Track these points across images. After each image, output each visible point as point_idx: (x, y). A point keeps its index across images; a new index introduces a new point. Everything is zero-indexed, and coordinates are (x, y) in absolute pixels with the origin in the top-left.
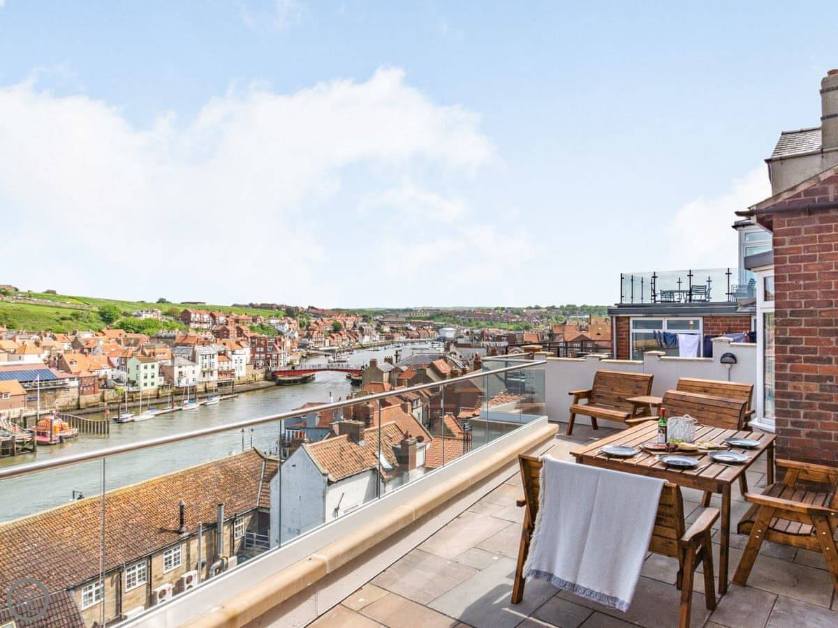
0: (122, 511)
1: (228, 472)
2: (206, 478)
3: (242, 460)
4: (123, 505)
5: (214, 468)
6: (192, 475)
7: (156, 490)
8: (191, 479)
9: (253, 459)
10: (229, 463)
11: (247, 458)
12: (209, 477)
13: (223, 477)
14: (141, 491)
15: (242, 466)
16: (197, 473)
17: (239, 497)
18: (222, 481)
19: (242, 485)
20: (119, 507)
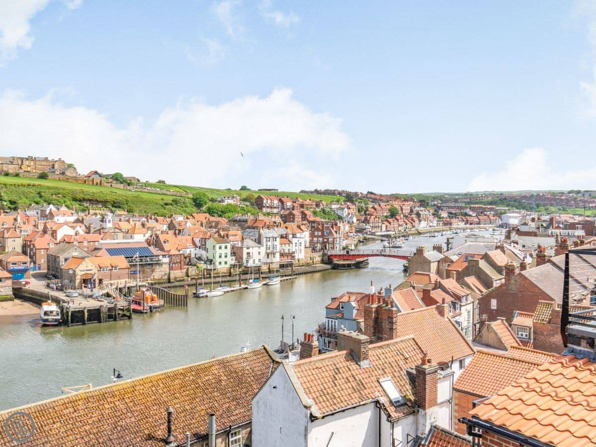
0: (115, 409)
1: (232, 373)
2: (207, 378)
3: (249, 359)
4: (117, 403)
5: (217, 367)
6: (193, 373)
7: (154, 389)
8: (192, 378)
9: (261, 360)
10: (235, 362)
11: (255, 358)
12: (210, 377)
13: (225, 378)
14: (137, 388)
15: (248, 368)
16: (199, 371)
17: (238, 404)
18: (223, 383)
19: (244, 390)
20: (112, 405)
